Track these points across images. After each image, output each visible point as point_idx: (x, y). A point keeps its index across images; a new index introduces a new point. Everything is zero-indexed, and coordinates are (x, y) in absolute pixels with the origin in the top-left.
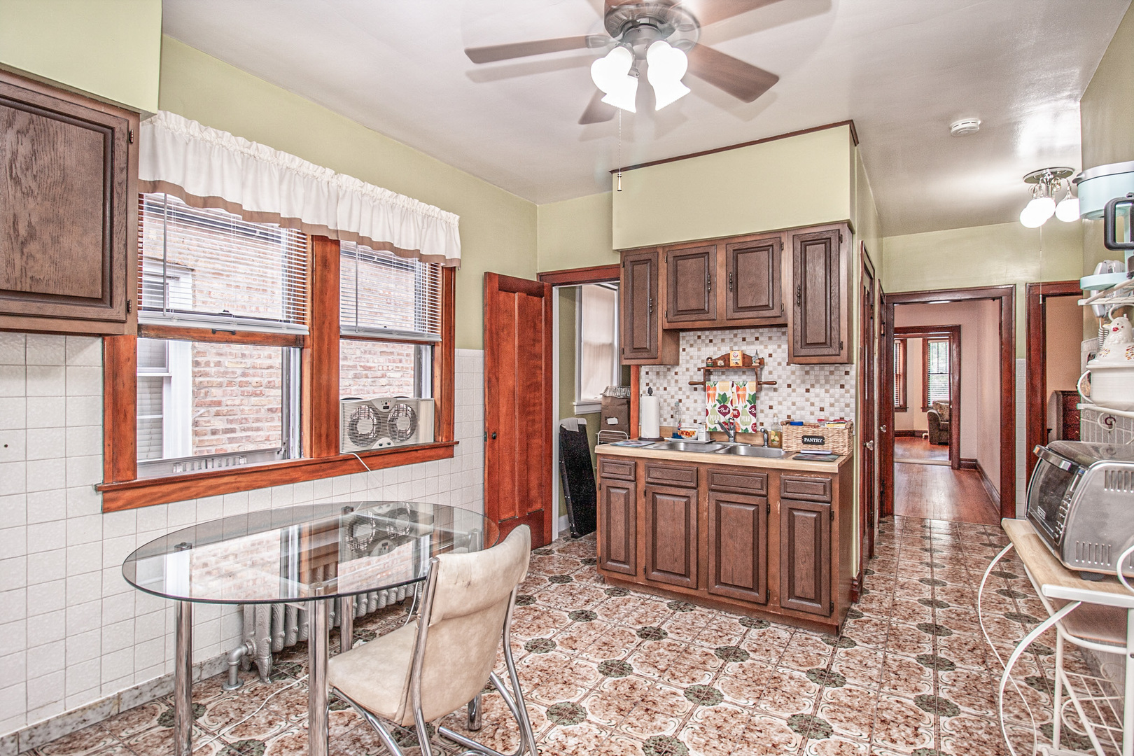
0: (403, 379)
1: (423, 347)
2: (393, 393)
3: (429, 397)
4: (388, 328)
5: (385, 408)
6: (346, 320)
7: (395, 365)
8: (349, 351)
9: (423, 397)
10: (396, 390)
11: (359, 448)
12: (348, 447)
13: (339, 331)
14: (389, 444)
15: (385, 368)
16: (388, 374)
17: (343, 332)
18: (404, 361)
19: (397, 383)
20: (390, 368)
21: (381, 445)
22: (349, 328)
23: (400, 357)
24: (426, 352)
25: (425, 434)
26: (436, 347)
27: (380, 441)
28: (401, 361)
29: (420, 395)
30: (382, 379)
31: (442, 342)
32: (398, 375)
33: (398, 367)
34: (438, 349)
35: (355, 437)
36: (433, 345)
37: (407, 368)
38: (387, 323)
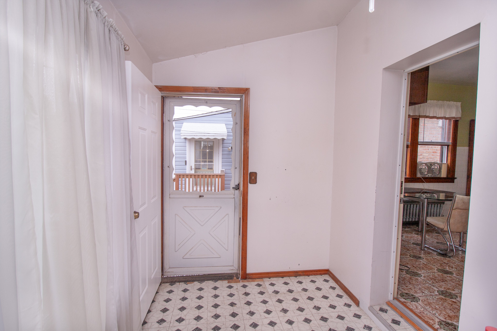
0: (429, 156)
1: (444, 146)
2: (425, 161)
3: (445, 162)
4: (432, 141)
5: (430, 165)
6: (420, 139)
7: (426, 151)
8: (420, 149)
9: (443, 163)
10: (426, 160)
11: (422, 176)
12: (419, 175)
13: (418, 143)
14: (431, 176)
15: (422, 152)
16: (423, 154)
17: (419, 144)
18: (430, 149)
19: (427, 158)
20: (424, 152)
21: (429, 176)
22: (421, 142)
23: (428, 148)
24: (445, 148)
25: (444, 174)
26: (449, 147)
27: (428, 175)
28: (428, 150)
29: (442, 161)
30: (421, 156)
31: (452, 145)
32: (427, 155)
33: (427, 152)
34: (450, 147)
35: (421, 173)
36: (448, 146)
37: (431, 152)
38: (432, 140)
